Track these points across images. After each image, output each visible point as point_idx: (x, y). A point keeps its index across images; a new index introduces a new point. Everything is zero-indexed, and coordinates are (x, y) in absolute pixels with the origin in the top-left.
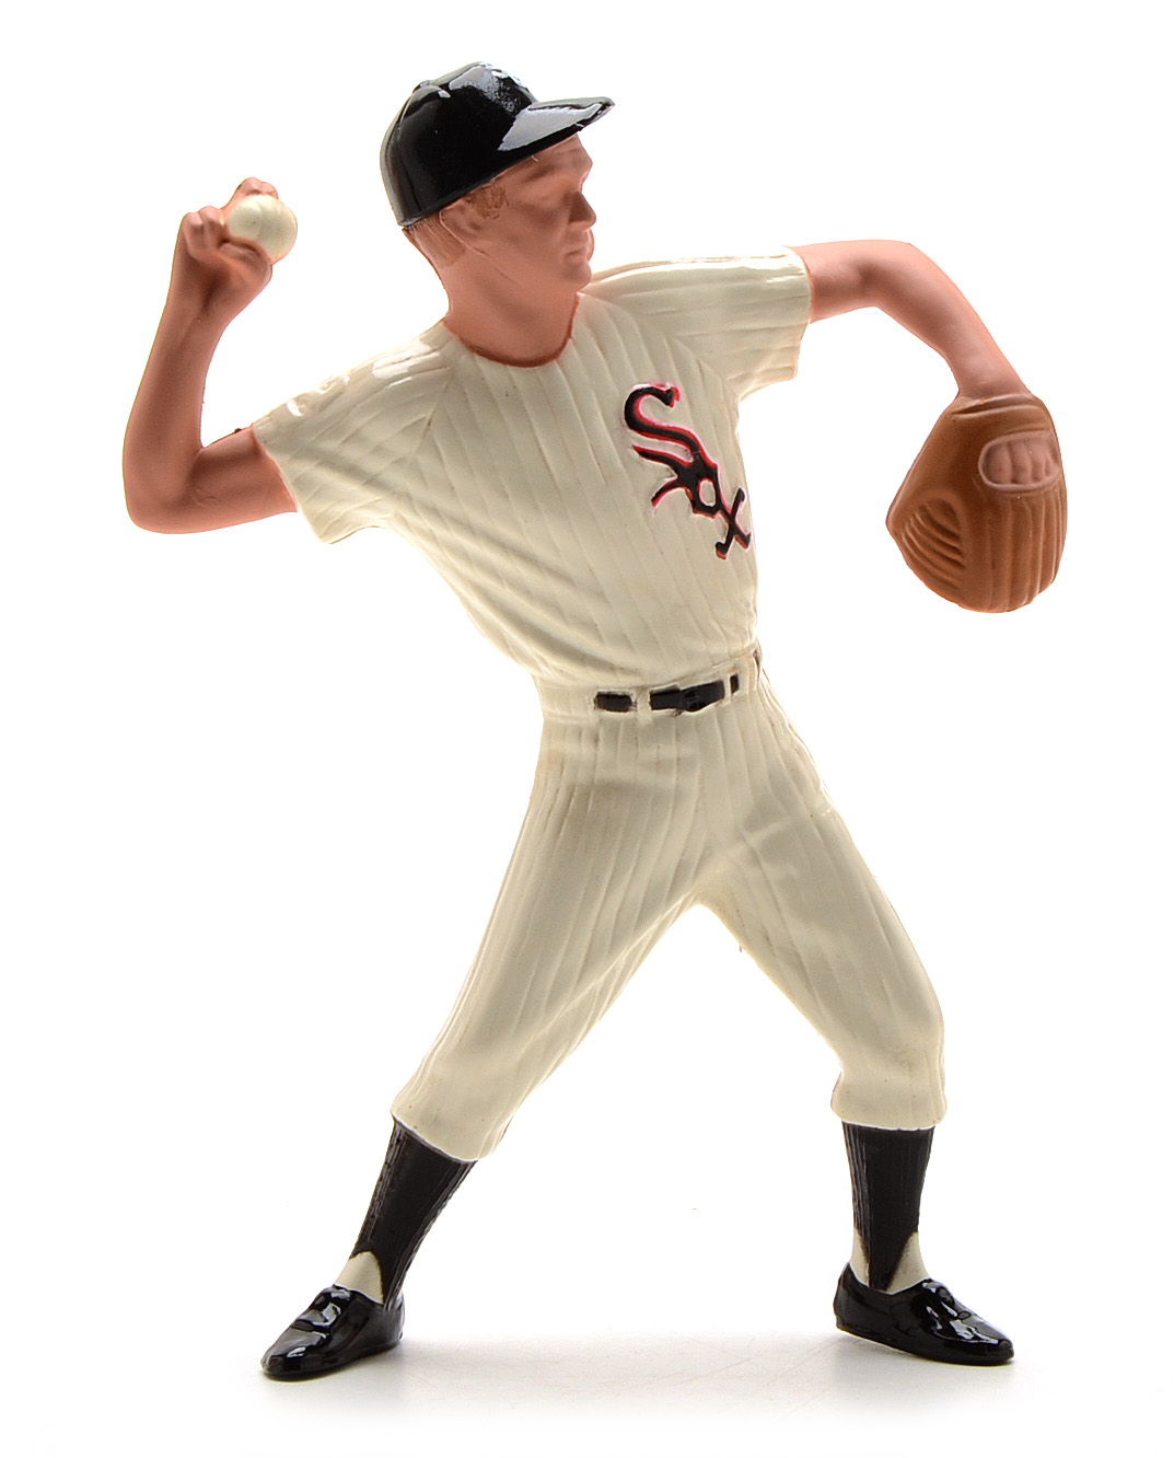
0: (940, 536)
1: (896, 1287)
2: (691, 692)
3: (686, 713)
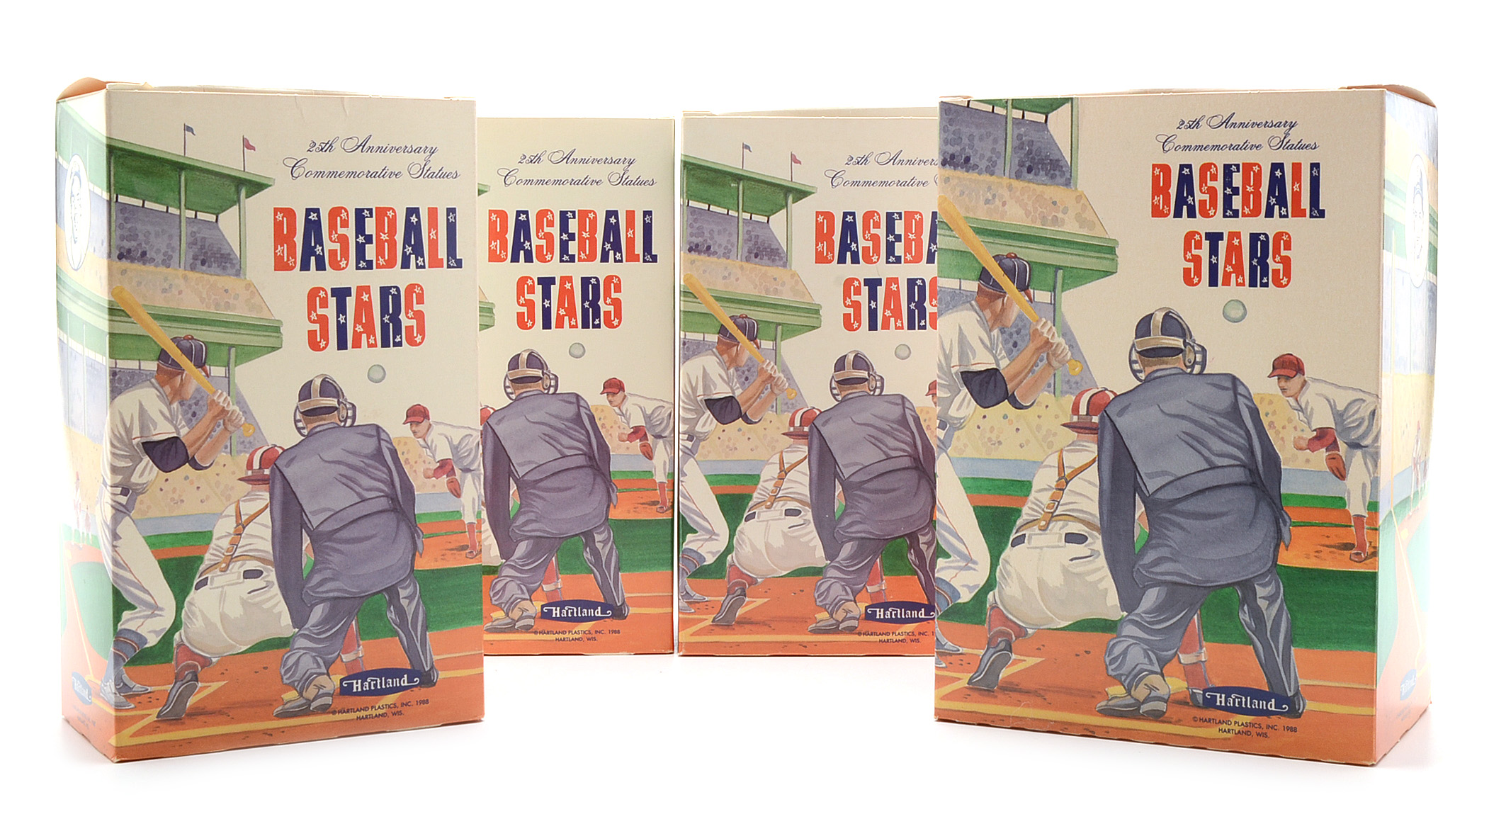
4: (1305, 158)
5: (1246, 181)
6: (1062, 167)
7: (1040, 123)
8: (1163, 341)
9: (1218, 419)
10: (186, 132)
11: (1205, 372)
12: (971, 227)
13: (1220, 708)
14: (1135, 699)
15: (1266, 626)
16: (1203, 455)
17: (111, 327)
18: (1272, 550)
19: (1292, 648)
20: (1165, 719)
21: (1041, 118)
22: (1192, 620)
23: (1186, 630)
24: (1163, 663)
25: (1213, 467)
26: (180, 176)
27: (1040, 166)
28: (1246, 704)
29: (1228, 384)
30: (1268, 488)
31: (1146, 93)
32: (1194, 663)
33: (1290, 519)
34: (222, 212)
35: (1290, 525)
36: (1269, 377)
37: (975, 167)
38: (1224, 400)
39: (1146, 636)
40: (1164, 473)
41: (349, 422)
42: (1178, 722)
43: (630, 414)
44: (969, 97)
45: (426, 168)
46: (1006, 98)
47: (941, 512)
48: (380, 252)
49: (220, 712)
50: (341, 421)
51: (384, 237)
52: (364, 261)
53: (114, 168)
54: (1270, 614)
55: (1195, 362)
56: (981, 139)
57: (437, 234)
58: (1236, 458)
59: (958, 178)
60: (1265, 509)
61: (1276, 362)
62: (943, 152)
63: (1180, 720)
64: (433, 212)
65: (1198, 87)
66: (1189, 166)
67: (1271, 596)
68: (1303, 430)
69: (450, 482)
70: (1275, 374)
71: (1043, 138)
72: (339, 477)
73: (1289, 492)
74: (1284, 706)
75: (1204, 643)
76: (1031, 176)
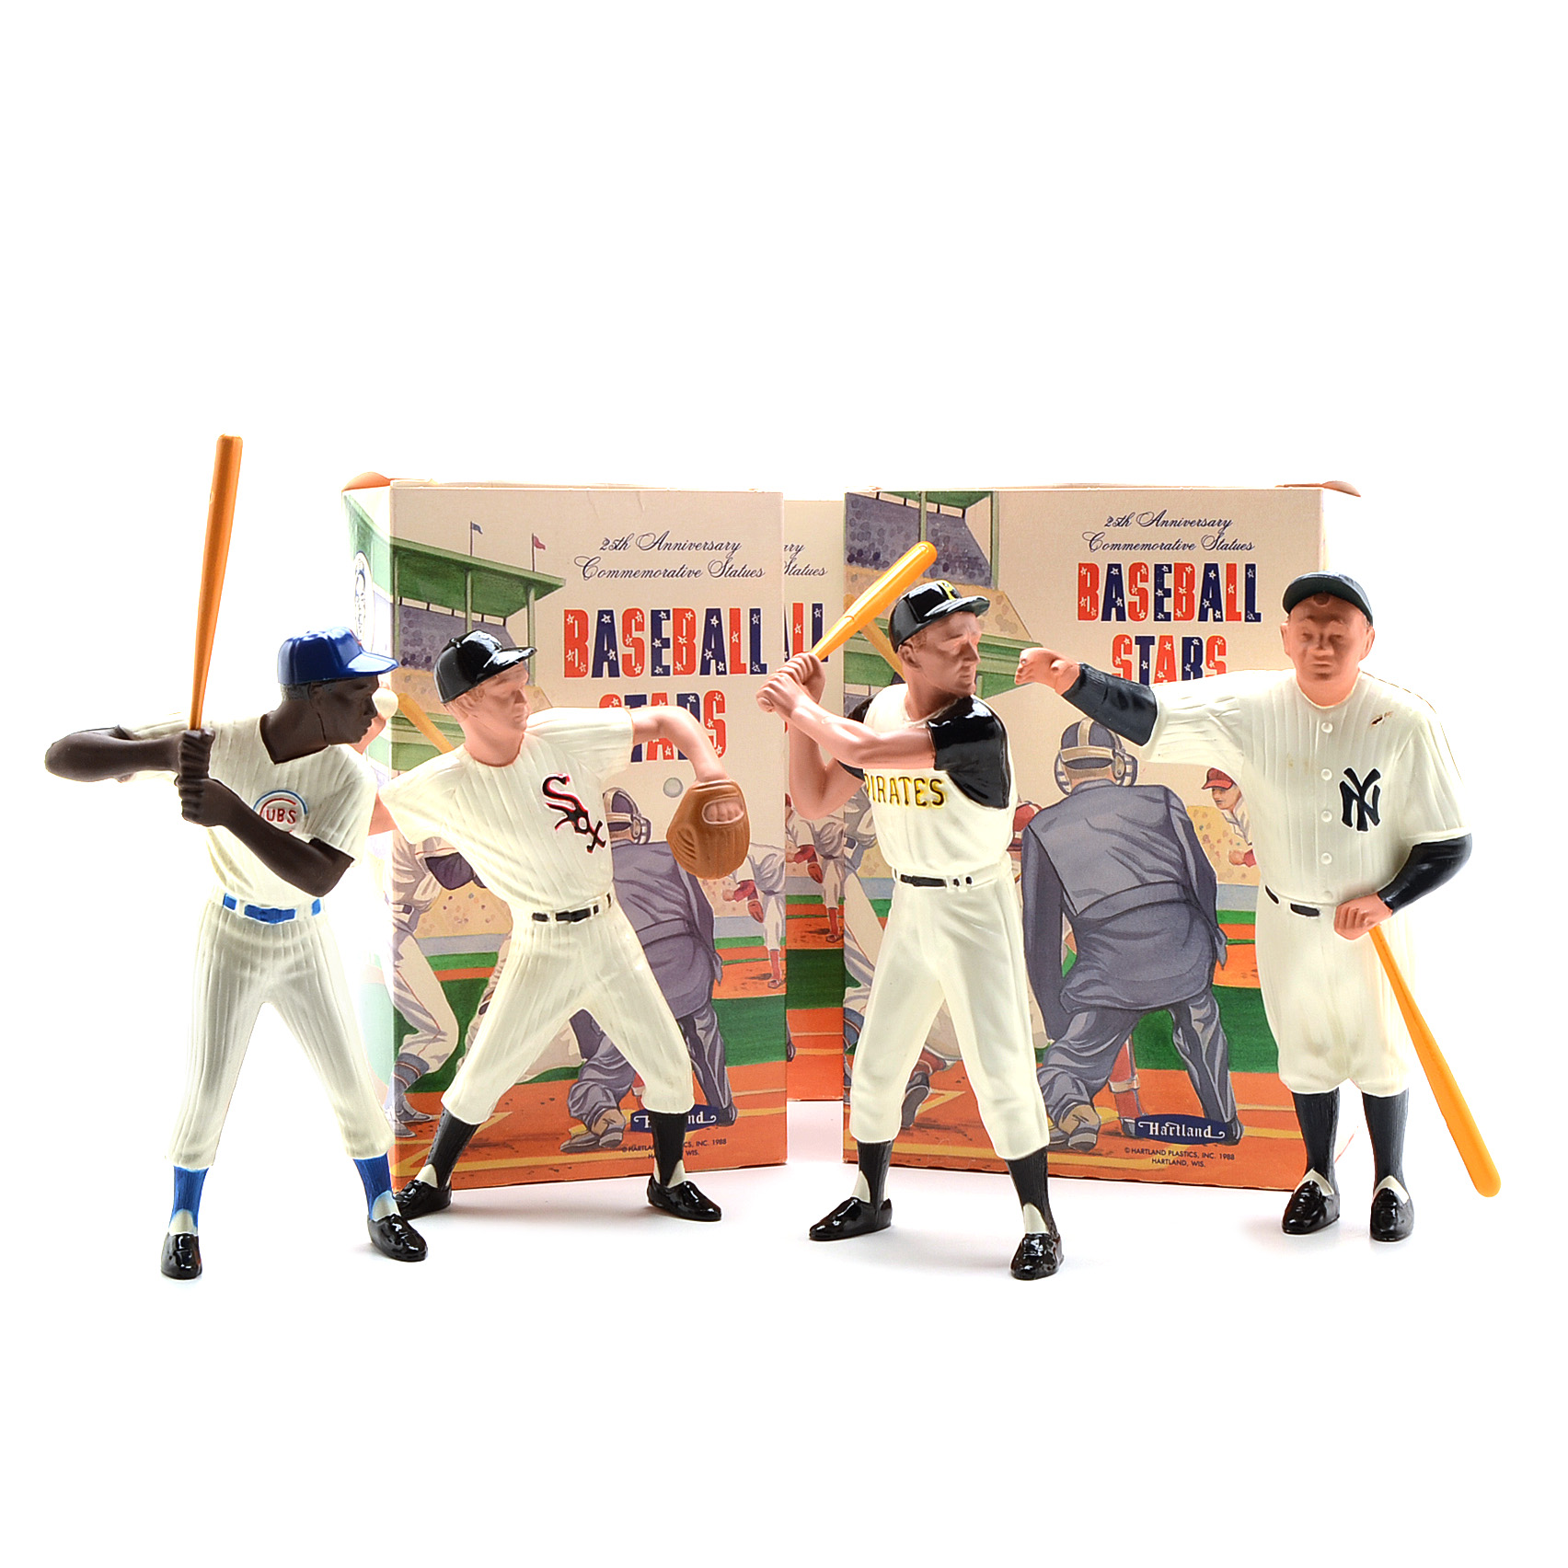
0: (687, 845)
1: (671, 1186)
2: (575, 913)
3: (572, 923)
4: (1241, 559)
5: (1178, 582)
6: (981, 565)
7: (957, 517)
8: (1092, 751)
9: (1150, 833)
10: (473, 531)
11: (1135, 784)
12: (881, 629)
13: (1154, 1137)
14: (1063, 1132)
15: (1201, 1049)
16: (1134, 872)
17: (394, 736)
18: (1207, 969)
19: (1229, 1072)
20: (1096, 1152)
21: (958, 512)
22: (1123, 1047)
23: (1117, 1056)
24: (1093, 1092)
25: (1145, 884)
26: (466, 577)
27: (957, 564)
28: (1181, 1132)
29: (1161, 797)
30: (1203, 905)
31: (1072, 487)
32: (1126, 1091)
33: (1226, 937)
34: (511, 615)
35: (1226, 944)
36: (1203, 788)
37: (886, 564)
38: (1157, 812)
39: (1074, 1064)
40: (1092, 891)
41: (643, 839)
42: (1109, 1154)
43: (797, 832)
44: (877, 489)
45: (728, 566)
46: (919, 491)
47: (850, 938)
48: (677, 657)
49: (504, 1145)
50: (635, 838)
51: (682, 641)
52: (661, 666)
53: (398, 569)
54: (1205, 1037)
55: (1125, 773)
56: (892, 535)
57: (739, 637)
58: (1169, 874)
59: (867, 576)
60: (1199, 927)
61: (1211, 773)
62: (849, 548)
63: (1111, 1152)
64: (735, 614)
65: (1128, 483)
66: (1118, 566)
67: (1206, 1019)
68: (1238, 844)
69: (751, 905)
70: (1209, 785)
71: (960, 534)
72: (631, 897)
73: (1224, 909)
74: (1220, 1133)
75: (1136, 1070)
76: (947, 575)
